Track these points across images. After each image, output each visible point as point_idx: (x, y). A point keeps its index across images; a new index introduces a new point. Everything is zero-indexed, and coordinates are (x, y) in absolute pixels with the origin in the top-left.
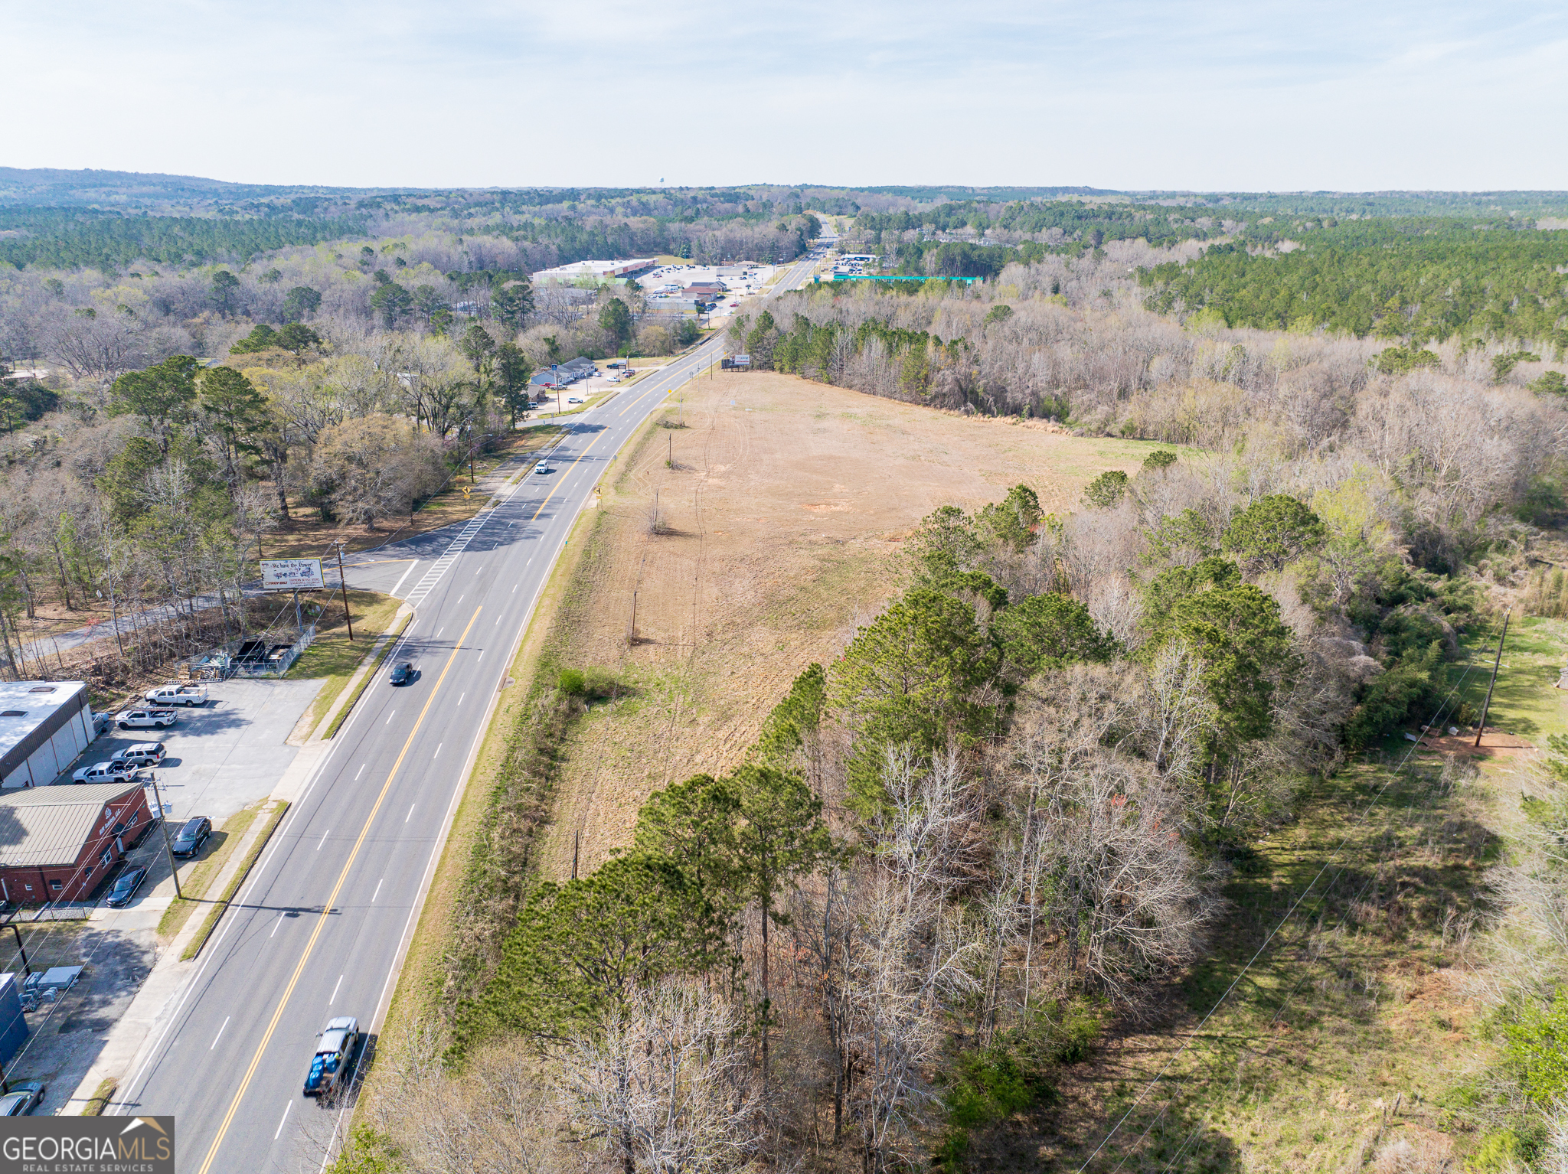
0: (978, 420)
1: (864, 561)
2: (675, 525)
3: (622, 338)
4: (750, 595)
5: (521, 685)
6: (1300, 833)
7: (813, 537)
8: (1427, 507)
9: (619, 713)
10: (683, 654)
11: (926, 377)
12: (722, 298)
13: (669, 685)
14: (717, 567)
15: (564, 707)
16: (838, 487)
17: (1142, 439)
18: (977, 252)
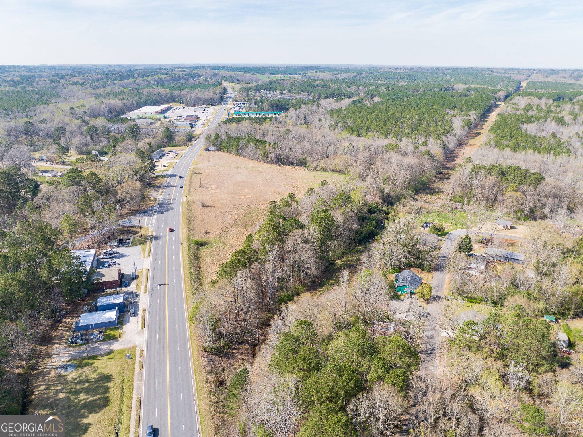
0: (282, 167)
1: (256, 210)
2: (208, 204)
3: (170, 141)
4: (230, 220)
5: (186, 243)
6: (343, 259)
7: (242, 205)
8: (387, 188)
9: (208, 248)
10: (218, 235)
11: (267, 155)
12: (198, 121)
13: (216, 242)
14: (220, 214)
15: (196, 247)
16: (246, 191)
17: (326, 171)
18: (280, 103)
